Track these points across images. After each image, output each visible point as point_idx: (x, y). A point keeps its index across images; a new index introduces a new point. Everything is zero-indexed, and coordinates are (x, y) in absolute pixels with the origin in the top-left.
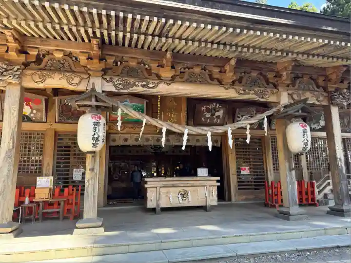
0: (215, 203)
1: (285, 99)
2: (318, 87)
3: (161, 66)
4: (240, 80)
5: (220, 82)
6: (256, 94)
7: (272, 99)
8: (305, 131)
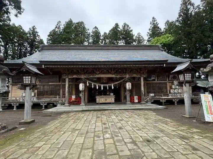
0: (114, 102)
1: (127, 76)
2: (138, 72)
3: (96, 71)
4: (116, 72)
5: (111, 73)
6: (120, 75)
7: (124, 76)
8: (129, 85)
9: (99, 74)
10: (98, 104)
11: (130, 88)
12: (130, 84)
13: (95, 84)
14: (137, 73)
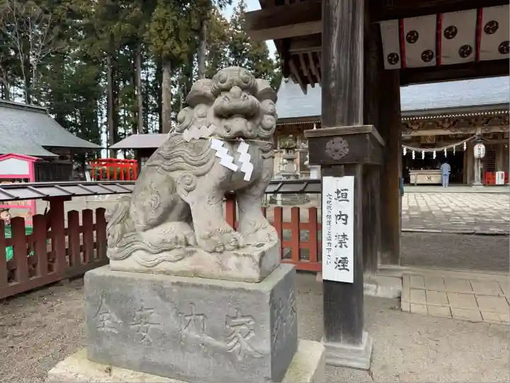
1: (479, 131)
3: (412, 124)
4: (453, 126)
5: (442, 128)
6: (462, 131)
7: (472, 132)
8: (479, 149)
9: (419, 129)
10: (413, 185)
11: (482, 156)
12: (483, 147)
13: (410, 148)
14: (502, 125)
